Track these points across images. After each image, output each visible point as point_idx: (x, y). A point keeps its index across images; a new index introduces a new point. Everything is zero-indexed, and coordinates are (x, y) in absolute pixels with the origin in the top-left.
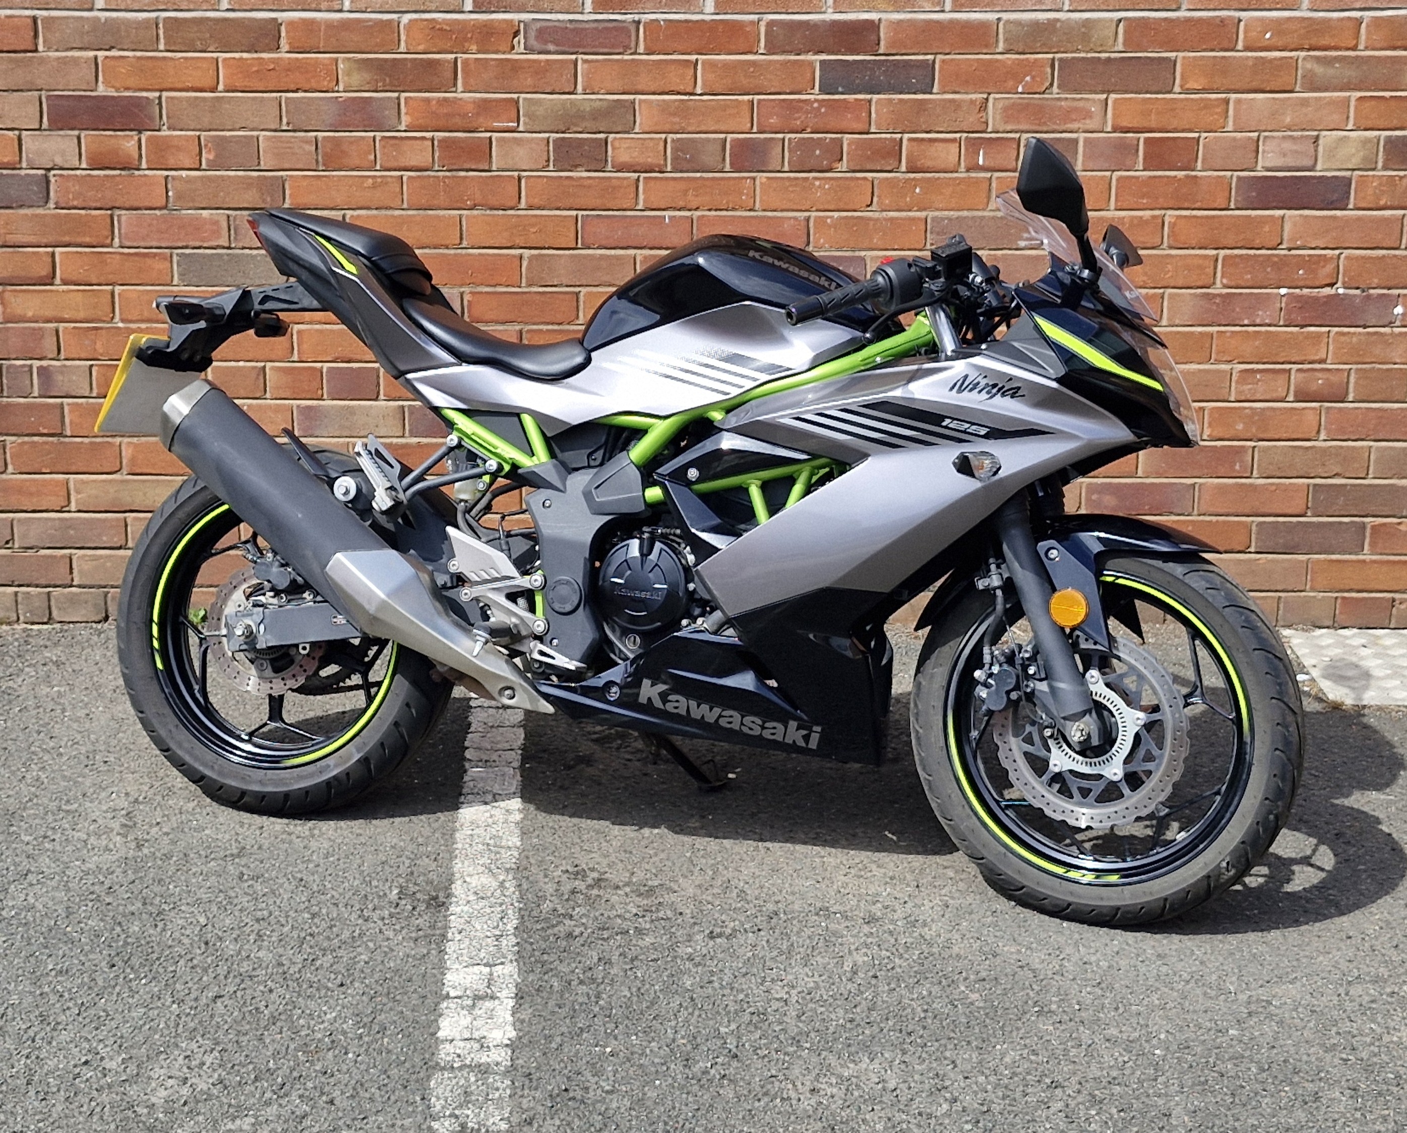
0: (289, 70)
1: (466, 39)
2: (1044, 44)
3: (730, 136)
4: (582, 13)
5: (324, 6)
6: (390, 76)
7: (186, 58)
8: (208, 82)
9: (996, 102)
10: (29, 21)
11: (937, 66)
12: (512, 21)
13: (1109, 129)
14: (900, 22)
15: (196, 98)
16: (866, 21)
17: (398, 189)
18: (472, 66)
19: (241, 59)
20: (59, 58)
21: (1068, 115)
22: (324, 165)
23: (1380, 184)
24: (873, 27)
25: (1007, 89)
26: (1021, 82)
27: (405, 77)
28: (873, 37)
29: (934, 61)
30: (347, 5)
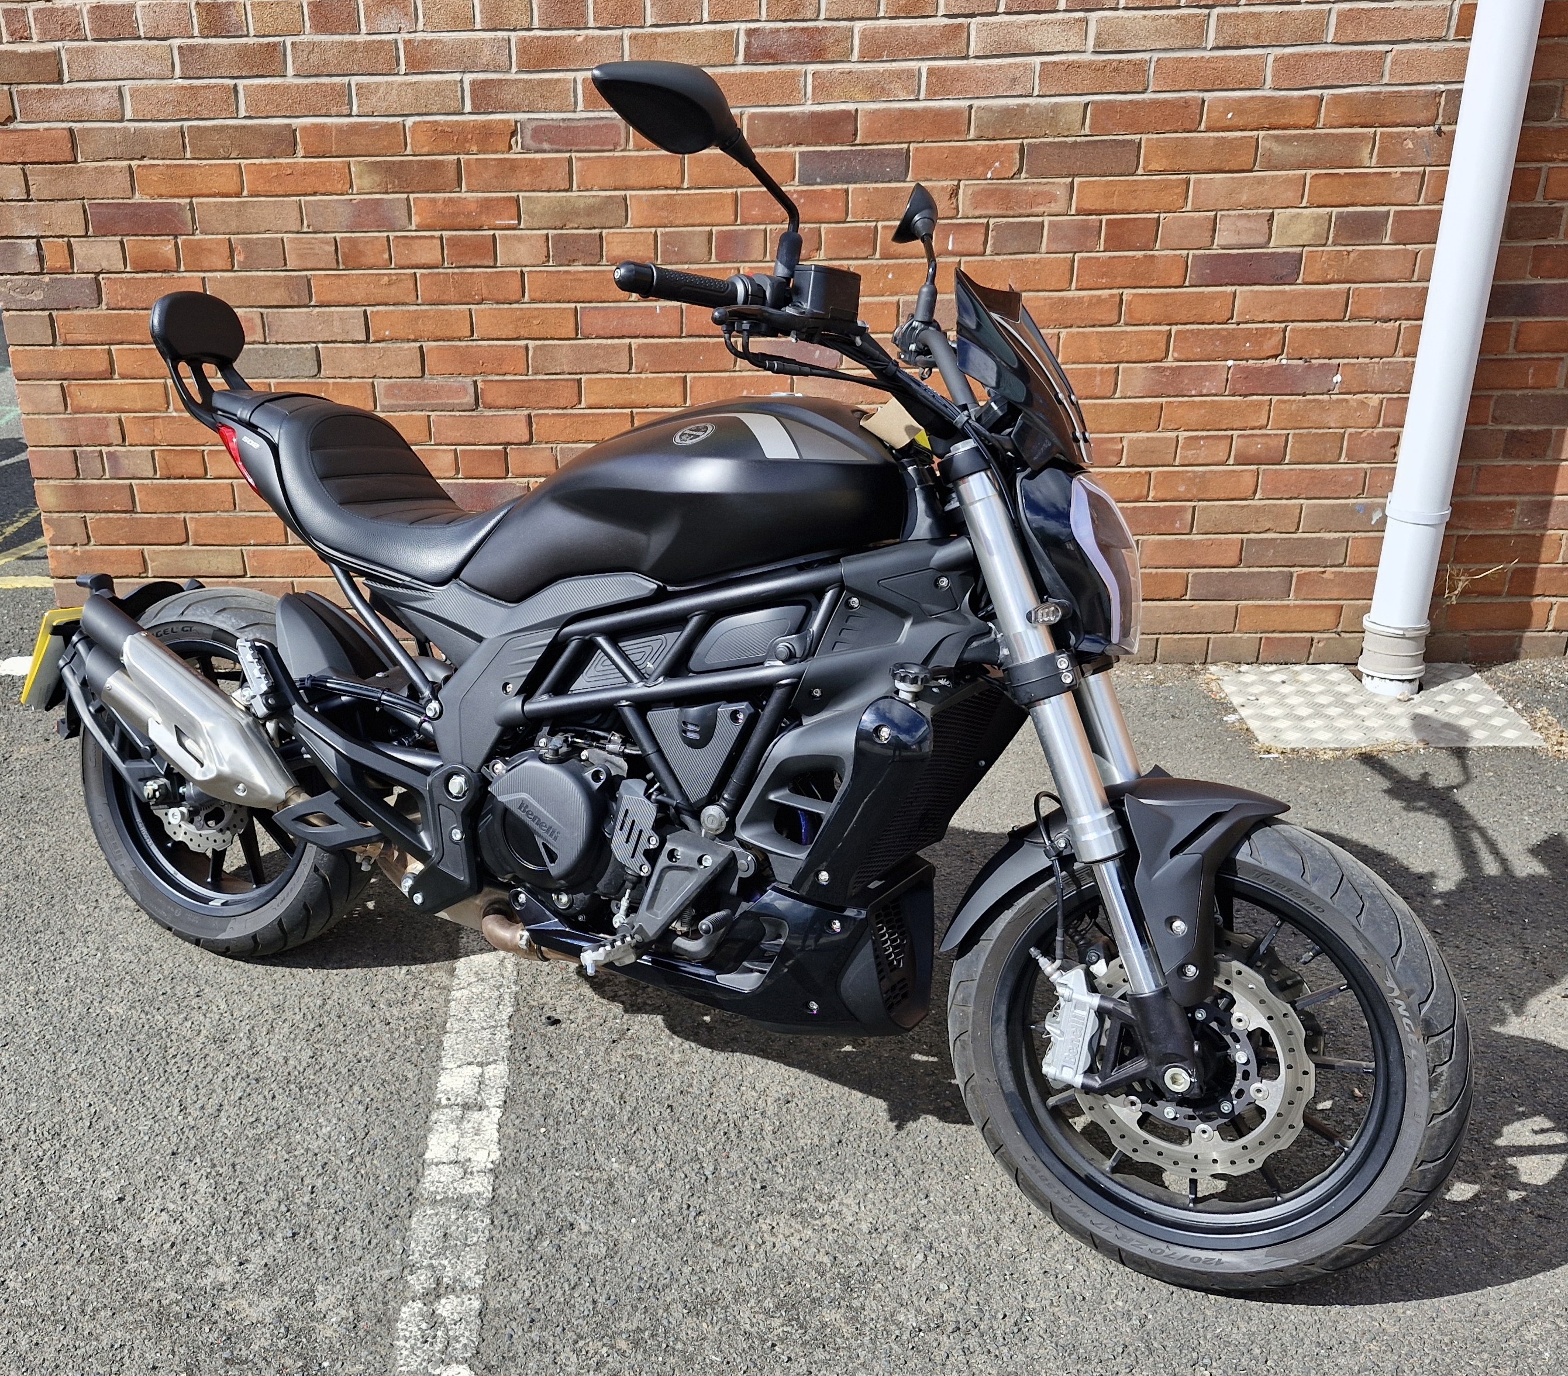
0: (305, 174)
1: (466, 140)
2: (1013, 130)
3: (715, 229)
4: (574, 111)
5: (334, 110)
6: (399, 178)
7: (211, 165)
8: (233, 188)
9: (966, 189)
10: (66, 133)
11: (911, 155)
12: (508, 121)
13: (1073, 212)
14: (875, 112)
15: (223, 203)
16: (844, 112)
17: (412, 286)
18: (473, 167)
19: (261, 164)
20: (96, 168)
21: (1034, 199)
22: (344, 264)
23: (1329, 260)
24: (850, 117)
25: (977, 176)
26: (990, 168)
27: (412, 179)
28: (851, 128)
29: (908, 150)
30: (354, 109)
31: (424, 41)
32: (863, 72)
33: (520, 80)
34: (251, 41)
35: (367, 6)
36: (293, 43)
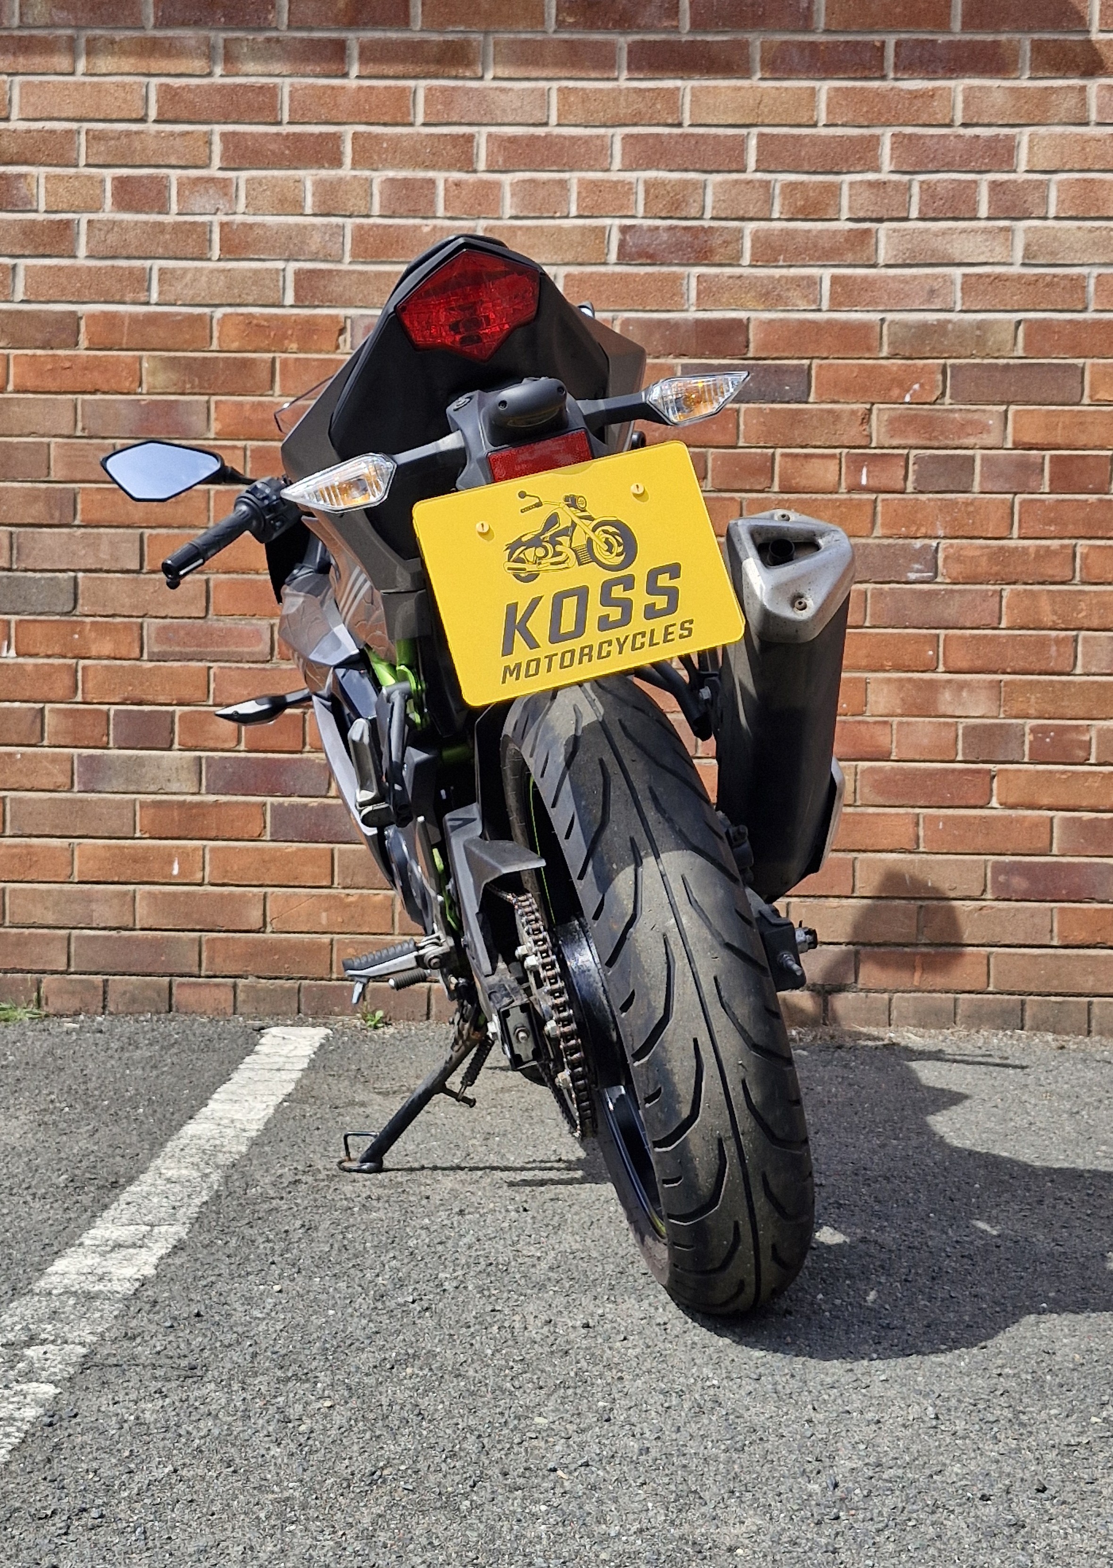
0: (86, 369)
1: (285, 337)
2: (934, 348)
5: (129, 298)
6: (200, 377)
9: (881, 414)
11: (813, 373)
12: (337, 316)
13: (1010, 445)
14: (771, 322)
16: (734, 321)
17: (204, 505)
18: (292, 367)
19: (34, 356)
21: (962, 428)
24: (742, 326)
25: (893, 400)
26: (908, 391)
27: (216, 378)
28: (741, 338)
29: (810, 366)
30: (154, 297)
31: (244, 224)
32: (756, 277)
33: (353, 272)
34: (40, 217)
35: (181, 185)
36: (89, 222)
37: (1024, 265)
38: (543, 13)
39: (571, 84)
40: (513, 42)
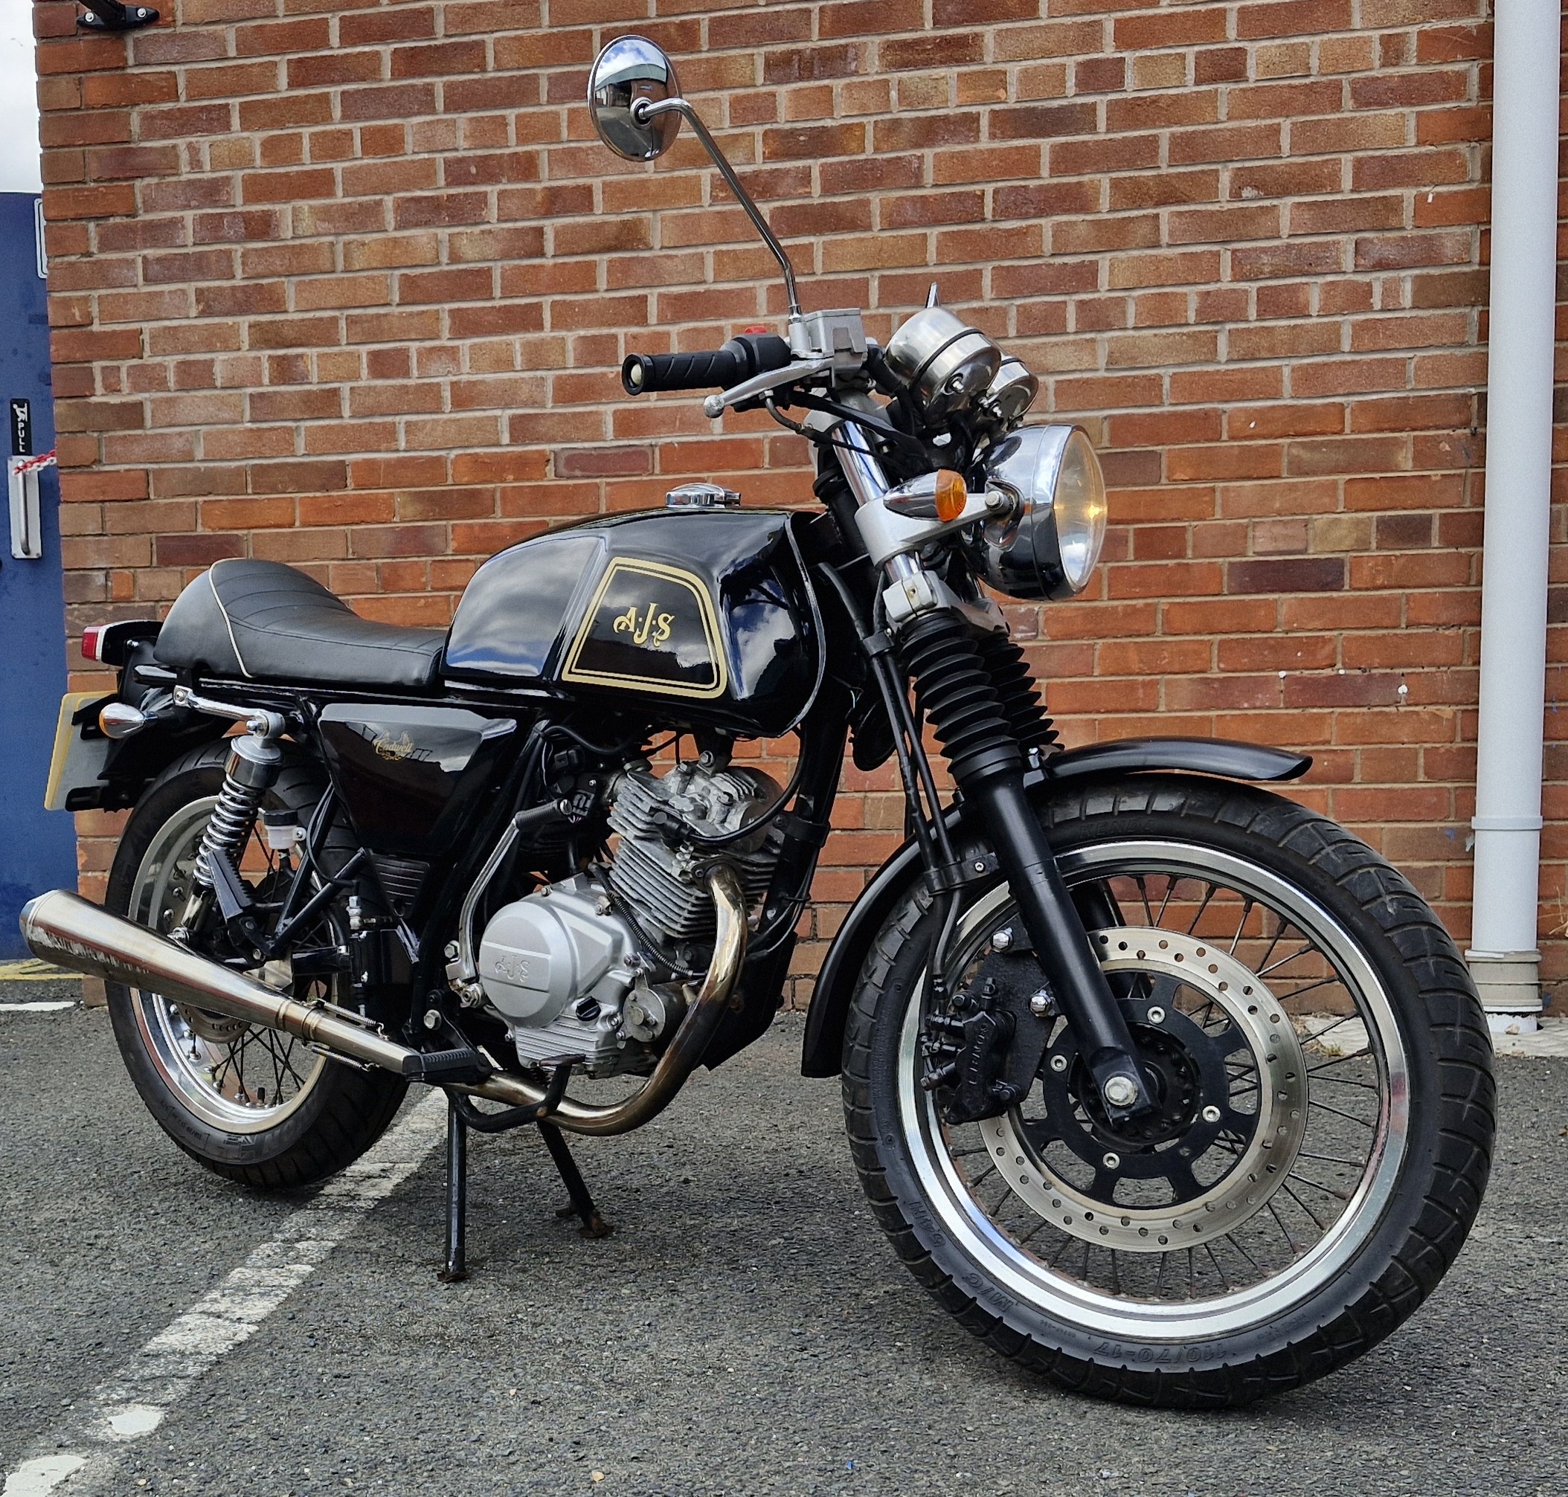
1: (504, 470)
4: (605, 441)
5: (384, 446)
6: (439, 506)
7: (269, 499)
8: (287, 520)
10: (143, 474)
12: (543, 451)
15: (277, 534)
18: (509, 494)
19: (315, 497)
20: (165, 505)
22: (383, 588)
23: (1376, 565)
27: (452, 506)
30: (403, 445)
31: (469, 382)
33: (555, 414)
34: (314, 388)
35: (419, 353)
36: (352, 389)
37: (1107, 370)
38: (700, 190)
39: (724, 247)
40: (676, 217)
